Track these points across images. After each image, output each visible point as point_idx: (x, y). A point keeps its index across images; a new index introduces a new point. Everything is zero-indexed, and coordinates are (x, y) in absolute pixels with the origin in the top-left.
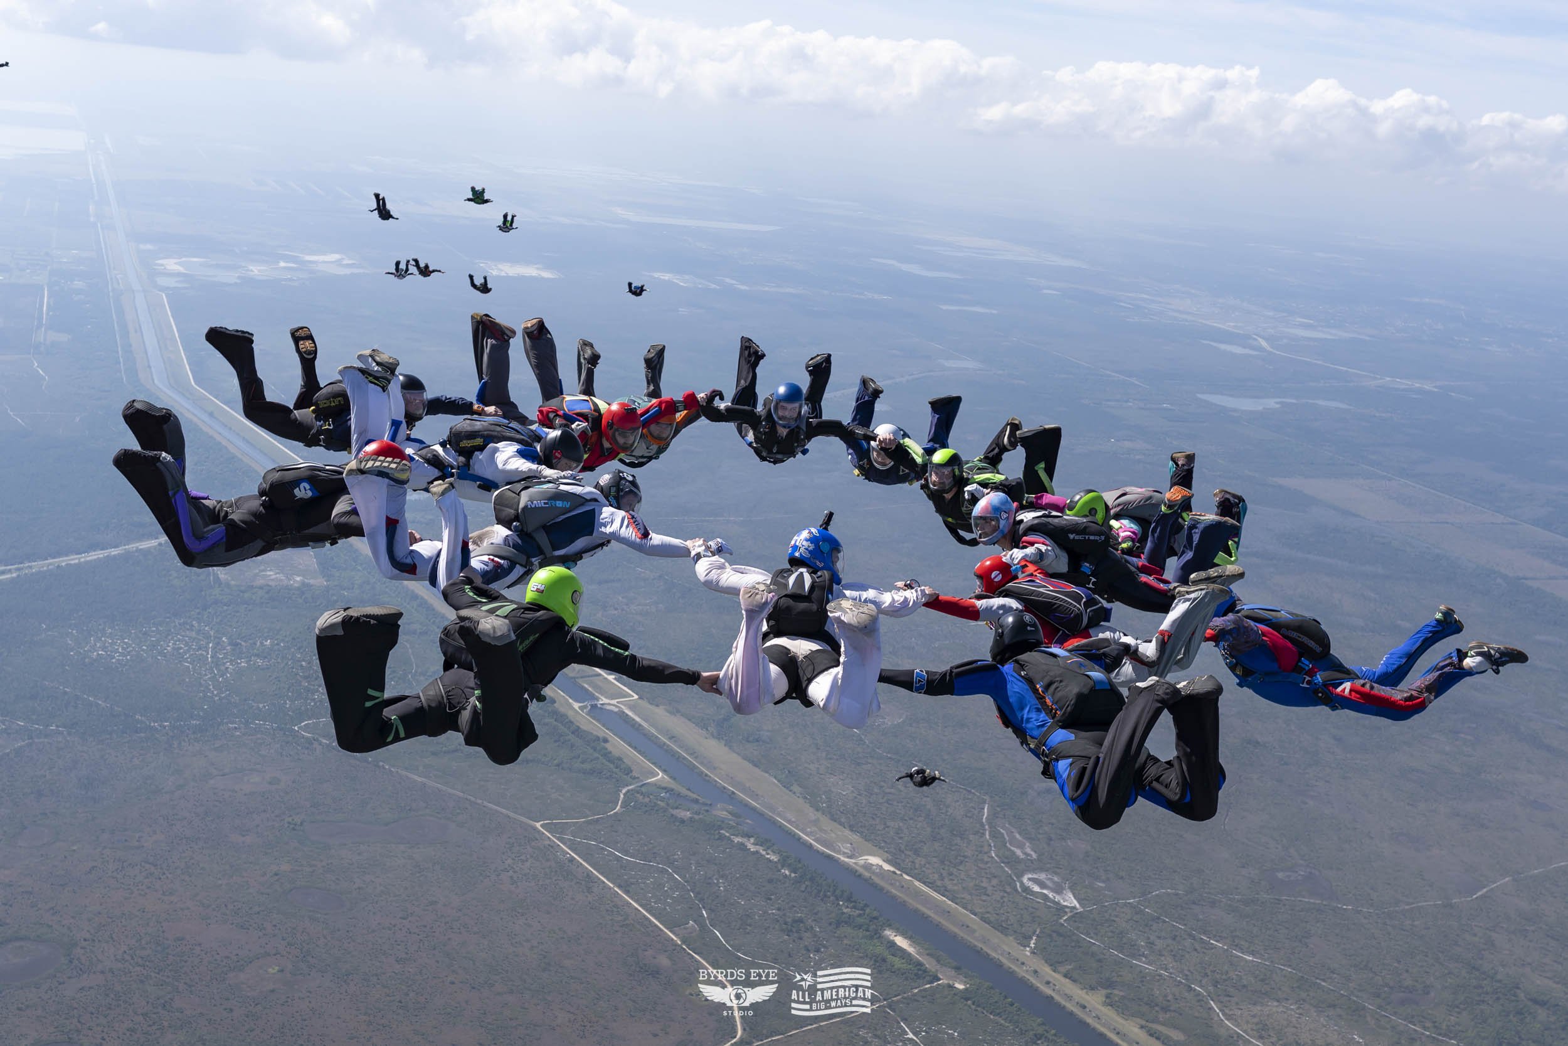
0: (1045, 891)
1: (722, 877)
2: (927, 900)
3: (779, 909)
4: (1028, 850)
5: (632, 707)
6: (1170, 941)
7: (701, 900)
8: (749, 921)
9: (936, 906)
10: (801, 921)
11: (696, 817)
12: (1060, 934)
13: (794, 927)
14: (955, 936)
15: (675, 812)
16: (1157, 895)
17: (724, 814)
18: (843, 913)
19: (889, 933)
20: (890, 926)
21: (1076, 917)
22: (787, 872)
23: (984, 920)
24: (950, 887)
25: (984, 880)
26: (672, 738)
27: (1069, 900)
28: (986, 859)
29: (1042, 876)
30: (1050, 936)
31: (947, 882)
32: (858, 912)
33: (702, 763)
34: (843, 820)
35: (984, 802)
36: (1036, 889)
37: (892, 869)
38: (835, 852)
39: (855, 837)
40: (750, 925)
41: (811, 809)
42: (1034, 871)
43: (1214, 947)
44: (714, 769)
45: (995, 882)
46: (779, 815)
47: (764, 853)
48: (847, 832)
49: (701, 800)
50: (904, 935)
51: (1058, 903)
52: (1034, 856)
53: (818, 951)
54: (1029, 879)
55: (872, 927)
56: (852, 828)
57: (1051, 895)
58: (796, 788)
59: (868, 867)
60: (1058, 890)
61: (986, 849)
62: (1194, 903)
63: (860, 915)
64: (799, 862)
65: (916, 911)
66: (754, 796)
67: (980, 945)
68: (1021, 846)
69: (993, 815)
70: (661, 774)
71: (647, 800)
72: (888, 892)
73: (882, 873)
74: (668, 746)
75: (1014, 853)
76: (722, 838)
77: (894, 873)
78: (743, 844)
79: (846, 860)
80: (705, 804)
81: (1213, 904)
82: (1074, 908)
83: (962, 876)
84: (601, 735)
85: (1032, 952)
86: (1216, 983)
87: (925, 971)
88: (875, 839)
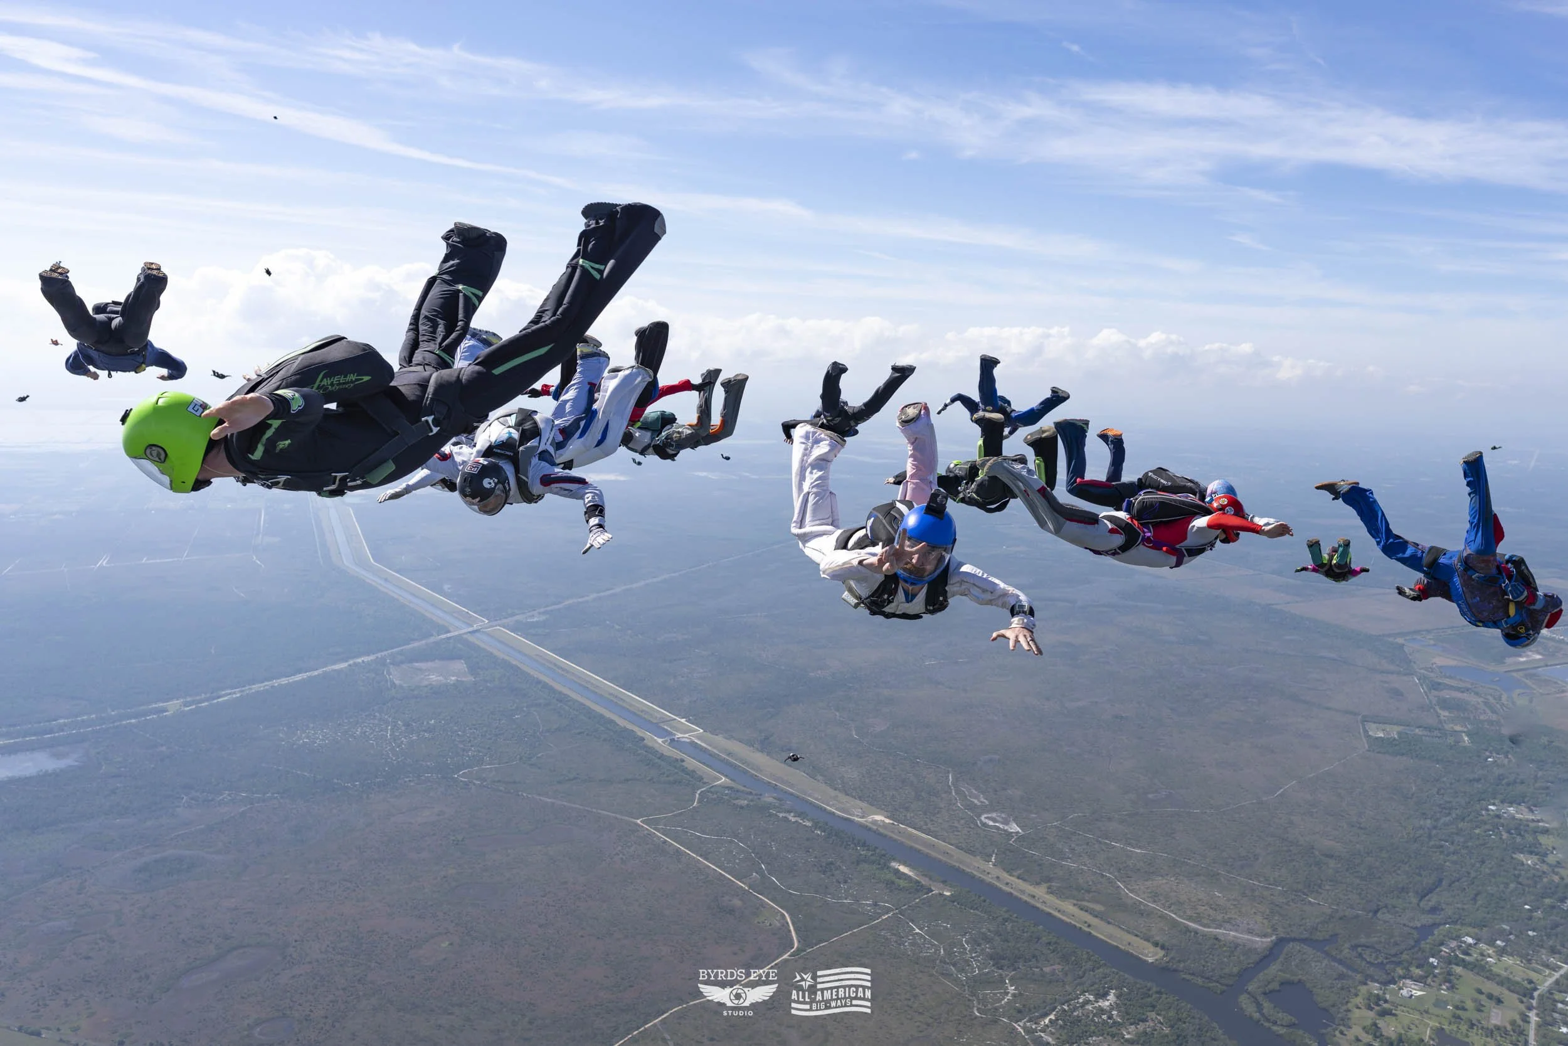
0: (997, 824)
1: (773, 841)
2: (917, 839)
3: (816, 857)
4: (982, 800)
5: (699, 737)
6: (1085, 847)
7: (760, 858)
8: (795, 868)
9: (925, 843)
10: (832, 863)
11: (752, 803)
12: (1011, 851)
13: (827, 869)
14: (940, 861)
15: (736, 802)
16: (1071, 818)
17: (770, 800)
18: (861, 855)
19: (894, 865)
20: (894, 860)
21: (1021, 838)
22: (819, 832)
23: (957, 847)
24: (932, 829)
25: (956, 822)
26: (729, 754)
27: (1014, 828)
28: (954, 808)
29: (994, 815)
30: (1004, 853)
31: (929, 826)
32: (871, 853)
33: (752, 769)
34: (854, 794)
35: (949, 772)
36: (991, 823)
37: (891, 822)
38: (850, 815)
39: (864, 805)
40: (796, 871)
41: (831, 790)
42: (988, 812)
43: (1114, 847)
44: (761, 771)
45: (962, 822)
46: (810, 796)
47: (801, 821)
48: (858, 802)
49: (754, 792)
50: (905, 864)
51: (1006, 831)
52: (987, 802)
53: (846, 882)
54: (986, 818)
55: (882, 861)
56: (860, 798)
57: (1001, 826)
58: (819, 778)
59: (875, 822)
60: (1006, 822)
61: (954, 801)
62: (1097, 820)
63: (872, 855)
64: (827, 824)
65: (911, 848)
66: (792, 786)
67: (957, 865)
68: (977, 797)
69: (956, 780)
70: (724, 779)
71: (715, 796)
72: (891, 838)
73: (885, 826)
74: (727, 760)
75: (973, 802)
76: (771, 815)
77: (893, 824)
78: (785, 817)
79: (859, 819)
80: (756, 795)
81: (1110, 819)
82: (1018, 832)
83: (940, 821)
84: (679, 758)
85: (994, 865)
86: (1119, 870)
87: (922, 886)
88: (877, 803)
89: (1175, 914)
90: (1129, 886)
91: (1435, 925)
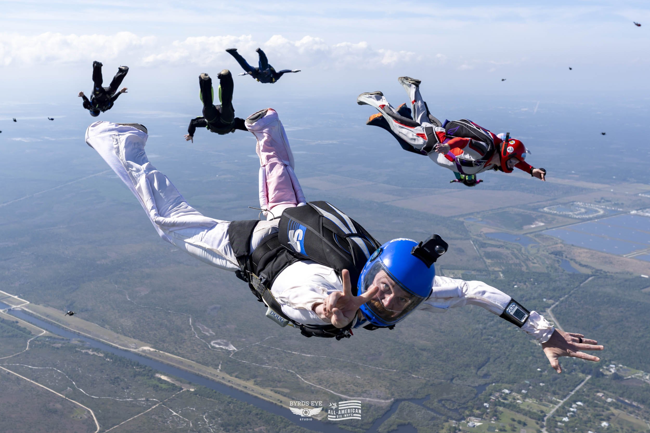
0: (221, 347)
1: (80, 367)
2: (172, 359)
3: (107, 375)
4: (211, 332)
5: (27, 307)
6: (276, 355)
7: (71, 378)
8: (95, 383)
9: (176, 361)
10: (118, 378)
11: (64, 345)
12: (230, 362)
13: (115, 381)
14: (186, 371)
15: (54, 345)
16: (267, 339)
17: (76, 342)
18: (136, 371)
19: (158, 375)
20: (158, 372)
21: (236, 354)
22: (109, 360)
23: (197, 362)
24: (181, 352)
25: (195, 347)
26: (47, 316)
27: (232, 348)
28: (194, 338)
29: (219, 341)
30: (226, 363)
31: (179, 350)
32: (142, 369)
33: (63, 324)
34: (130, 335)
35: (189, 317)
36: (217, 346)
37: (154, 350)
38: (128, 347)
39: (136, 341)
40: (96, 384)
41: (115, 333)
42: (215, 340)
43: (294, 354)
44: (69, 325)
45: (199, 347)
46: (101, 338)
47: (97, 354)
48: (132, 339)
49: (65, 338)
50: (165, 374)
51: (227, 350)
52: (214, 334)
53: (128, 388)
54: (214, 343)
55: (150, 374)
56: (134, 337)
57: (224, 347)
58: (107, 326)
59: (144, 351)
60: (227, 345)
61: (193, 335)
62: (283, 339)
63: (144, 371)
64: (113, 354)
65: (168, 364)
66: (89, 332)
67: (197, 372)
68: (208, 331)
69: (194, 322)
70: (45, 332)
71: (40, 343)
72: (154, 359)
73: (151, 353)
74: (46, 320)
75: (205, 334)
76: (77, 352)
77: (156, 351)
78: (87, 352)
79: (134, 350)
80: (67, 340)
81: (291, 338)
82: (234, 350)
83: (185, 347)
84: (15, 320)
85: (221, 371)
86: (298, 368)
87: (176, 387)
88: (145, 340)
89: (333, 390)
90: (304, 377)
91: (487, 384)
